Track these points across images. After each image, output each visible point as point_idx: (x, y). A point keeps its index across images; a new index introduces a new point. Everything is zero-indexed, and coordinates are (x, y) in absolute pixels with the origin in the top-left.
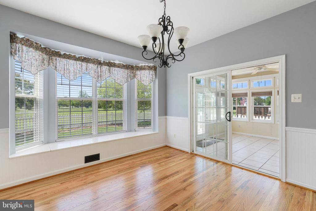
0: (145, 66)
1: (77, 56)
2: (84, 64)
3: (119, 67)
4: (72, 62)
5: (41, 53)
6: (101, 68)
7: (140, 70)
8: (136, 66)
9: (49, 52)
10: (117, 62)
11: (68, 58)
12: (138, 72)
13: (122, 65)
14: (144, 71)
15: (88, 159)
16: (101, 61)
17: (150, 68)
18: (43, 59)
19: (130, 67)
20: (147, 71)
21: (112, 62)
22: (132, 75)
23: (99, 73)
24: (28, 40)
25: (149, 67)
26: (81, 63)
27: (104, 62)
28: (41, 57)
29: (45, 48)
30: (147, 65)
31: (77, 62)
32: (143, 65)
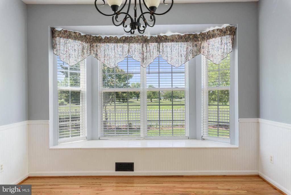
0: (213, 31)
1: (119, 37)
2: (126, 46)
3: (172, 41)
4: (112, 45)
5: (80, 42)
6: (147, 47)
7: (208, 39)
8: (202, 34)
9: (90, 39)
10: (169, 34)
11: (108, 42)
12: (205, 44)
13: (176, 36)
14: (214, 39)
15: (120, 167)
16: (147, 37)
17: (222, 33)
18: (83, 48)
19: (191, 37)
20: (218, 39)
21: (162, 35)
22: (195, 49)
23: (145, 54)
24: (66, 31)
25: (221, 31)
26: (122, 44)
27: (151, 37)
28: (81, 47)
29: (85, 36)
30: (217, 27)
31: (118, 44)
32: (212, 29)
